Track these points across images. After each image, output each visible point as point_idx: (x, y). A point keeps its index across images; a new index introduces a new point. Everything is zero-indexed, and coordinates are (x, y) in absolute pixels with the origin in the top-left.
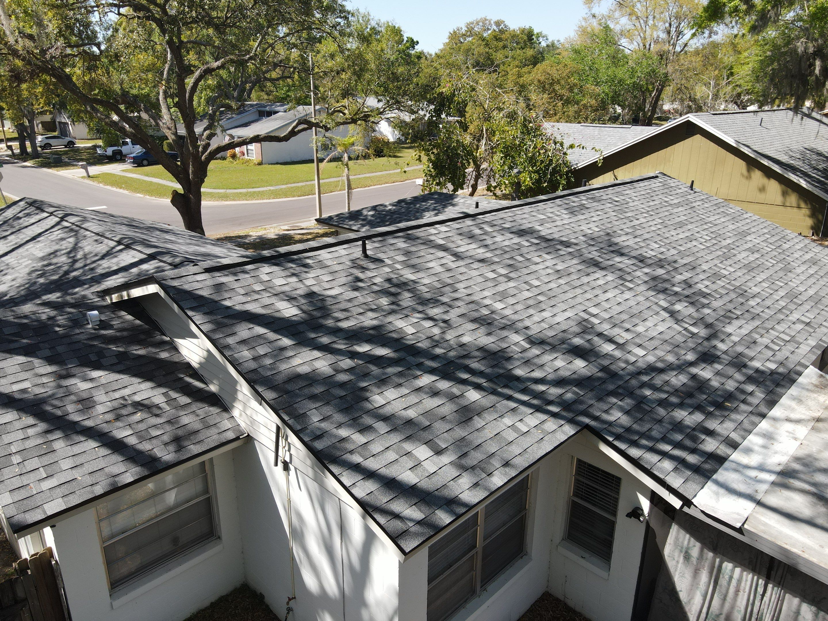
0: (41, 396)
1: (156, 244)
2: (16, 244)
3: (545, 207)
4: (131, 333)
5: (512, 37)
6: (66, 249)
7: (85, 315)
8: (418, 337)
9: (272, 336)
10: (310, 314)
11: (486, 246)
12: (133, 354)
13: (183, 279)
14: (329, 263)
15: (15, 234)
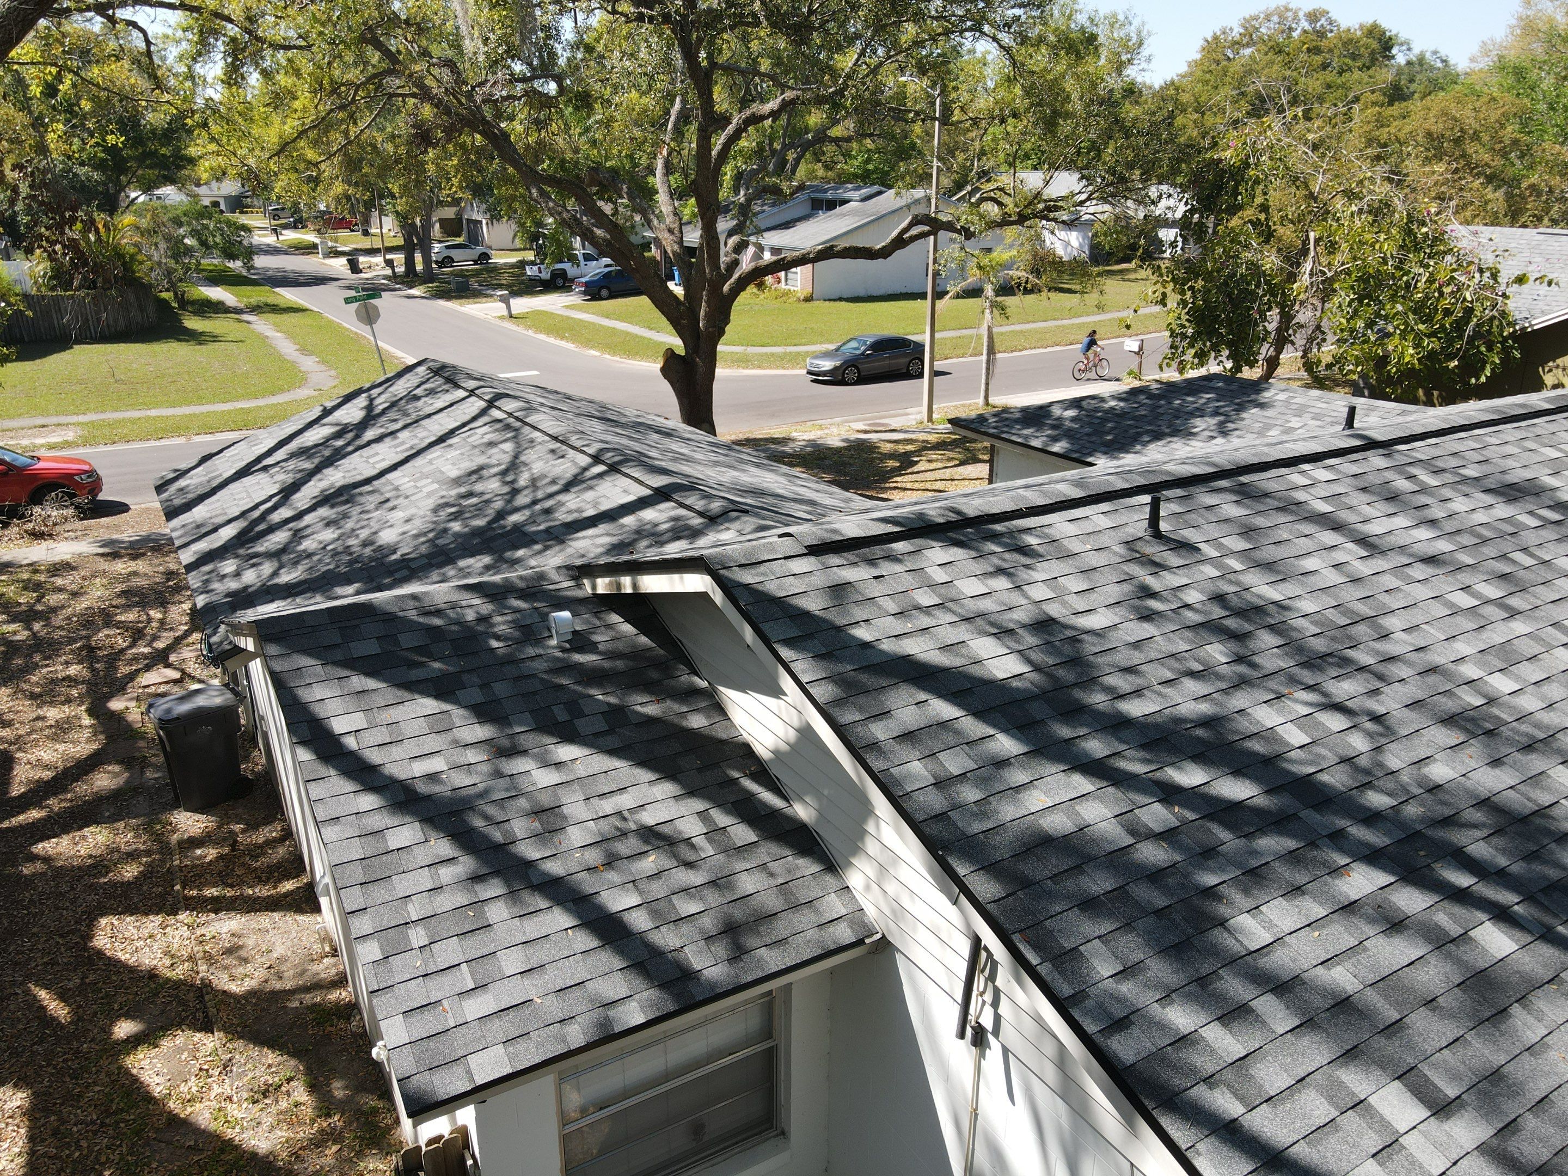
0: (464, 792)
1: (663, 464)
2: (412, 448)
3: (1552, 427)
4: (631, 663)
5: (1345, 44)
6: (499, 465)
7: (545, 617)
8: (1319, 756)
9: (973, 727)
10: (1049, 675)
11: (1433, 523)
12: (637, 713)
13: (762, 568)
14: (1075, 546)
15: (410, 429)
